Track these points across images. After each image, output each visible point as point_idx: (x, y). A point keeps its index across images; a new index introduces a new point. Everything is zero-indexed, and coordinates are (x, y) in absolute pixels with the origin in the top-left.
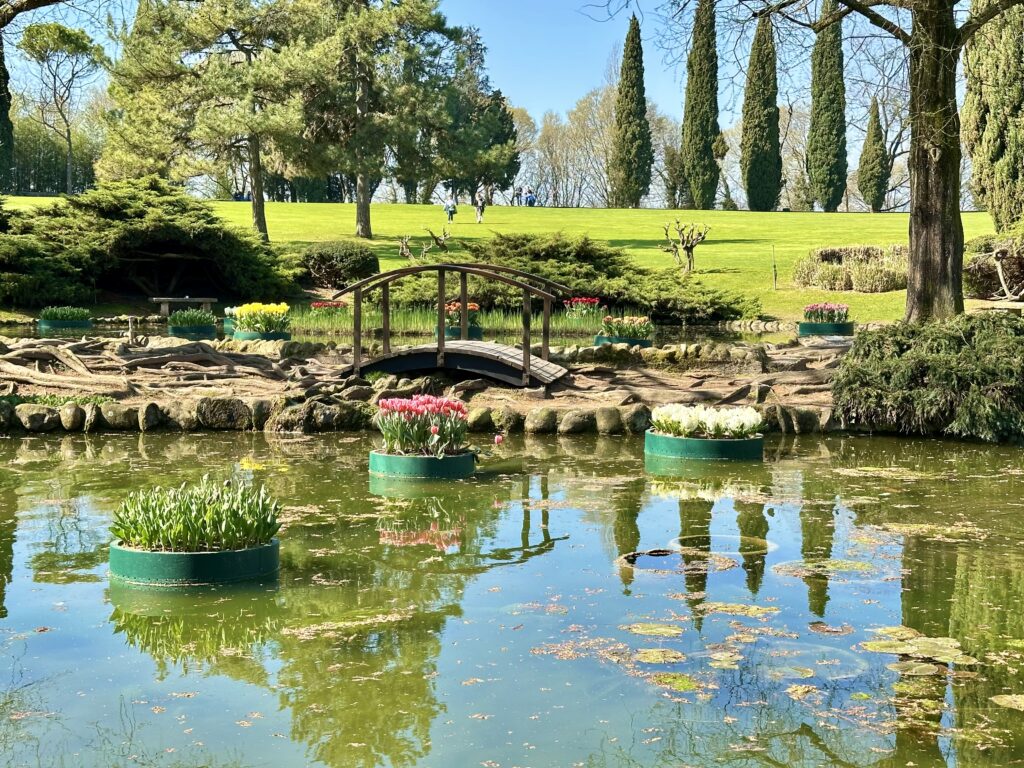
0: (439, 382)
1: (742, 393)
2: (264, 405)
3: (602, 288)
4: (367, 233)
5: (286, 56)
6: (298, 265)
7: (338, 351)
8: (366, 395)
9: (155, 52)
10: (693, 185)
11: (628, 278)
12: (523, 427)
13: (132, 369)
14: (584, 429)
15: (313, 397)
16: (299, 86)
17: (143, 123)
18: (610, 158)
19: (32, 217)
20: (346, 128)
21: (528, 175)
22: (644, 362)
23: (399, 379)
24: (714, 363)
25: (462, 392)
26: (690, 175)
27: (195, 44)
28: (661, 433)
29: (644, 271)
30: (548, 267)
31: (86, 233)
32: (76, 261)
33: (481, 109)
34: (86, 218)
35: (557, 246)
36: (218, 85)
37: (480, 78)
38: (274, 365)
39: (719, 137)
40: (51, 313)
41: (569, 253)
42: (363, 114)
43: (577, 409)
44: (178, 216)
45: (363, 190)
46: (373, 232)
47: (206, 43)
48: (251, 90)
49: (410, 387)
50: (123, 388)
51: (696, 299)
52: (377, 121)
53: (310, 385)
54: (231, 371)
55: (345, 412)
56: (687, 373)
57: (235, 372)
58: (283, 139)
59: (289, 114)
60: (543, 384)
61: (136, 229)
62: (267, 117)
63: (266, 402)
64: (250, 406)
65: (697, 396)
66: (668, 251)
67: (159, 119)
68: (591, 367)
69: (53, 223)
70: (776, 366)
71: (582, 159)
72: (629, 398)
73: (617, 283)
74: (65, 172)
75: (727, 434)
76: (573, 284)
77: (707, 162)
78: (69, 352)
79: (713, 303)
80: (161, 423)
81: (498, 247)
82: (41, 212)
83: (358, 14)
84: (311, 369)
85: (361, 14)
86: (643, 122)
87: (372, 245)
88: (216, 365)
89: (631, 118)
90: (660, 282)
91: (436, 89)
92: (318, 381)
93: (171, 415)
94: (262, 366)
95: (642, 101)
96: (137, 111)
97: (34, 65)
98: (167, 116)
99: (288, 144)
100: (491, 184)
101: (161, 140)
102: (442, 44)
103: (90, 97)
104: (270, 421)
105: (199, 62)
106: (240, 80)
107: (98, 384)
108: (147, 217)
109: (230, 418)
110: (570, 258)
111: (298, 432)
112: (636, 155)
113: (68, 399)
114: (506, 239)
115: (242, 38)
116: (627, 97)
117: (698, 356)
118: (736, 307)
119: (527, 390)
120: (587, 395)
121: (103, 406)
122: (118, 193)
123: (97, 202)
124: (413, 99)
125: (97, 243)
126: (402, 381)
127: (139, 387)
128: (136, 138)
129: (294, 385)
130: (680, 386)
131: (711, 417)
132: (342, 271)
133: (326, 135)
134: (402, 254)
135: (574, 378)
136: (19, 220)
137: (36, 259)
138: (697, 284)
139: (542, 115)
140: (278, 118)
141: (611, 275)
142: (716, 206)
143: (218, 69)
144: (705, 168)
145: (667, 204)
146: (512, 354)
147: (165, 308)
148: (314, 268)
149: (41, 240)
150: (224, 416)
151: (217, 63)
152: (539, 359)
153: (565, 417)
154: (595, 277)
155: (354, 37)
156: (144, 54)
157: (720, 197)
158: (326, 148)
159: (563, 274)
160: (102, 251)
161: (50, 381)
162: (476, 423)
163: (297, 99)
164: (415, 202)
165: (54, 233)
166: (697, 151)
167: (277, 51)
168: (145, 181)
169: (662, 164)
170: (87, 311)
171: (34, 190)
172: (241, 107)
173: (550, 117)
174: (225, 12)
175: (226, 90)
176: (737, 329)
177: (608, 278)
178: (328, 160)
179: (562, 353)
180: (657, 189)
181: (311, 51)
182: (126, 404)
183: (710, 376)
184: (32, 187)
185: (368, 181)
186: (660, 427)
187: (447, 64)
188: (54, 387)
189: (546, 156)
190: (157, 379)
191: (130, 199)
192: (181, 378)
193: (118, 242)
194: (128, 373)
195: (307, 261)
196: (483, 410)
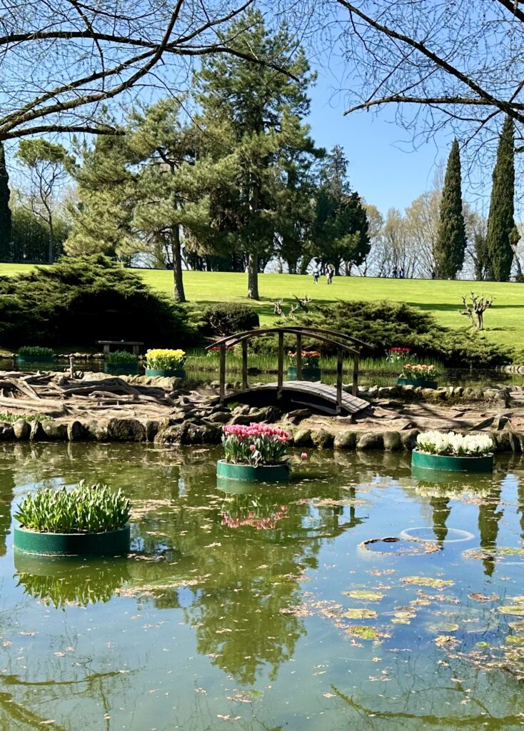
0: (279, 410)
1: (488, 423)
2: (154, 425)
3: (414, 340)
4: (255, 295)
5: (199, 168)
6: (202, 320)
7: (212, 386)
8: (225, 420)
9: (106, 164)
10: (494, 264)
11: (432, 334)
12: (333, 444)
13: (68, 396)
14: (375, 446)
15: (188, 420)
16: (208, 189)
17: (97, 215)
18: (435, 243)
19: (16, 281)
20: (242, 220)
21: (377, 254)
22: (424, 399)
23: (250, 407)
24: (473, 401)
25: (294, 418)
26: (492, 256)
27: (134, 157)
28: (423, 451)
29: (445, 328)
30: (375, 325)
31: (52, 294)
32: (44, 313)
33: (343, 206)
34: (53, 283)
35: (383, 310)
36: (150, 188)
37: (343, 183)
38: (166, 395)
39: (513, 229)
40: (25, 351)
41: (391, 315)
42: (254, 210)
43: (371, 432)
44: (117, 283)
45: (252, 265)
46: (260, 295)
47: (143, 158)
48: (173, 193)
49: (258, 414)
50: (60, 410)
51: (480, 350)
52: (263, 215)
53: (189, 410)
54: (136, 398)
55: (210, 430)
56: (453, 407)
57: (139, 399)
58: (196, 228)
59: (200, 210)
60: (350, 414)
61: (87, 292)
62: (184, 212)
63: (155, 422)
64: (145, 425)
65: (456, 424)
66: (465, 314)
67: (108, 212)
68: (387, 401)
69: (30, 286)
70: (516, 403)
71: (416, 244)
72: (409, 425)
73: (425, 337)
74: (48, 246)
75: (468, 453)
76: (393, 338)
77: (504, 247)
78: (25, 383)
79: (492, 353)
80: (83, 435)
81: (341, 310)
82: (22, 278)
83: (251, 138)
84: (192, 398)
85: (253, 138)
86: (459, 217)
87: (258, 305)
88: (126, 394)
89: (451, 214)
90: (455, 338)
91: (306, 193)
92: (195, 407)
93: (90, 430)
94: (158, 396)
95: (459, 202)
96: (94, 206)
97: (26, 169)
98: (115, 209)
99: (200, 231)
100: (350, 260)
101: (109, 227)
102: (311, 160)
103: (66, 193)
104: (158, 435)
105: (137, 172)
106: (165, 185)
107: (43, 406)
108: (95, 284)
109: (131, 433)
110: (392, 318)
111: (177, 444)
112: (454, 241)
113: (20, 417)
114: (347, 305)
115: (168, 154)
116: (448, 199)
117: (461, 395)
118: (509, 356)
119: (339, 417)
120: (380, 422)
121: (43, 423)
122: (75, 266)
123: (61, 272)
124: (289, 200)
125: (59, 301)
126: (252, 409)
127: (71, 409)
128: (92, 225)
129: (178, 410)
130: (447, 416)
131: (457, 441)
132: (233, 325)
133: (228, 225)
134: (276, 313)
135: (374, 409)
136: (7, 283)
137: (17, 312)
138: (482, 339)
139: (387, 211)
140: (192, 213)
141: (421, 332)
142: (511, 279)
143: (150, 177)
144: (503, 251)
145: (475, 276)
146: (330, 392)
147: (106, 348)
148: (213, 321)
149: (20, 298)
150: (126, 432)
151: (149, 172)
152: (350, 396)
153: (362, 438)
154: (409, 333)
155: (248, 154)
156: (98, 165)
157: (513, 272)
158: (227, 235)
159: (386, 330)
160: (63, 307)
161: (10, 403)
162: (300, 440)
163: (206, 200)
164: (295, 273)
165: (30, 293)
166: (498, 239)
167: (192, 164)
168: (94, 258)
169: (473, 247)
170: (50, 350)
171: (26, 259)
172: (166, 204)
173: (393, 212)
174: (157, 135)
175: (155, 192)
176: (508, 372)
177: (418, 333)
178: (227, 243)
179: (367, 391)
180: (469, 267)
181: (217, 165)
182: (60, 421)
183: (469, 410)
184: (25, 256)
185: (256, 259)
186: (422, 448)
187: (314, 175)
188: (13, 407)
189: (389, 241)
190: (84, 403)
191: (83, 270)
192: (101, 403)
193: (75, 301)
194: (65, 398)
195: (209, 316)
196: (305, 431)
